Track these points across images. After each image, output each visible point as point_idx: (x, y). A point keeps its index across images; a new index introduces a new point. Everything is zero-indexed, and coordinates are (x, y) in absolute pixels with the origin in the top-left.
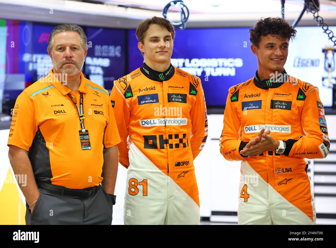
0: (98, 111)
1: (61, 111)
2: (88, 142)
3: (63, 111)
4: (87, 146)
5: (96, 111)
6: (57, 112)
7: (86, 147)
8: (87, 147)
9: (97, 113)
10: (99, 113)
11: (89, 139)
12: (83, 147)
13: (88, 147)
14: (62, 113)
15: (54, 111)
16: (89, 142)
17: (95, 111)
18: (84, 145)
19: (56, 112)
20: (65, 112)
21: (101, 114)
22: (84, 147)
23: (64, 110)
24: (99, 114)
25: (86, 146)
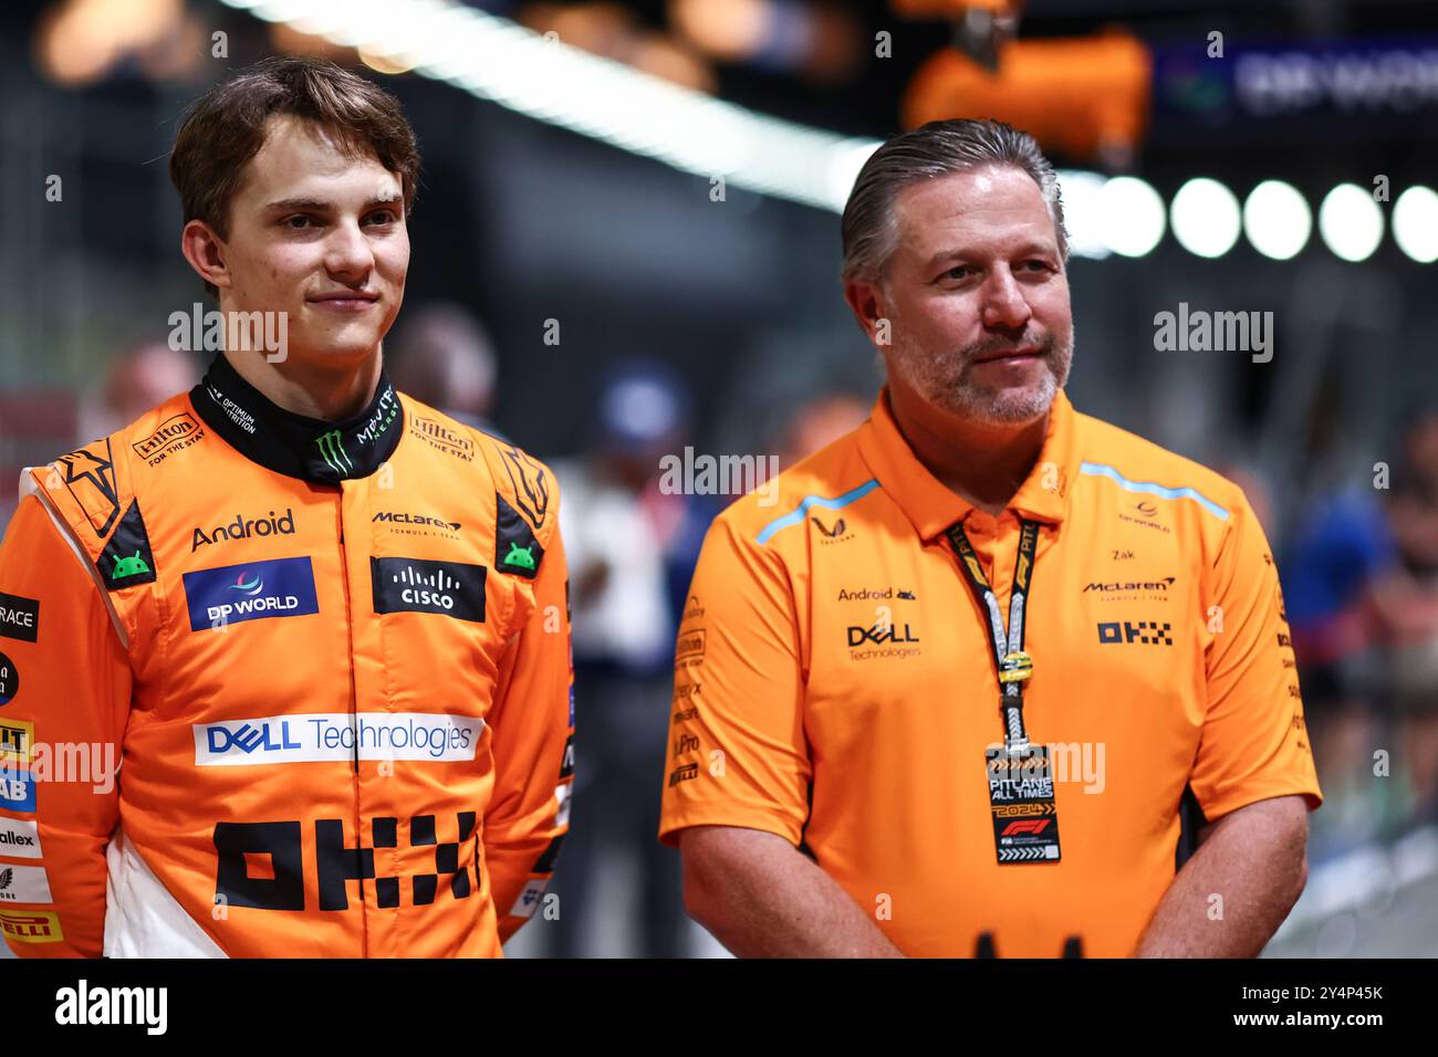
0: (1128, 625)
1: (892, 634)
2: (1043, 817)
3: (900, 633)
4: (1033, 840)
5: (1116, 626)
6: (866, 635)
7: (1024, 846)
8: (1037, 846)
9: (1117, 639)
10: (1131, 633)
11: (1051, 800)
12: (1005, 847)
13: (1043, 845)
14: (894, 640)
15: (850, 630)
16: (1053, 819)
17: (1102, 628)
18: (1014, 833)
19: (857, 636)
20: (908, 639)
21: (1145, 640)
22: (1010, 847)
23: (907, 627)
24: (1130, 640)
25: (1024, 841)
